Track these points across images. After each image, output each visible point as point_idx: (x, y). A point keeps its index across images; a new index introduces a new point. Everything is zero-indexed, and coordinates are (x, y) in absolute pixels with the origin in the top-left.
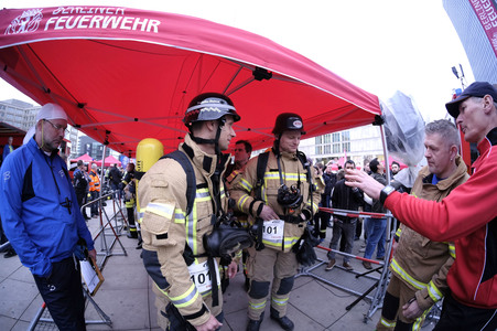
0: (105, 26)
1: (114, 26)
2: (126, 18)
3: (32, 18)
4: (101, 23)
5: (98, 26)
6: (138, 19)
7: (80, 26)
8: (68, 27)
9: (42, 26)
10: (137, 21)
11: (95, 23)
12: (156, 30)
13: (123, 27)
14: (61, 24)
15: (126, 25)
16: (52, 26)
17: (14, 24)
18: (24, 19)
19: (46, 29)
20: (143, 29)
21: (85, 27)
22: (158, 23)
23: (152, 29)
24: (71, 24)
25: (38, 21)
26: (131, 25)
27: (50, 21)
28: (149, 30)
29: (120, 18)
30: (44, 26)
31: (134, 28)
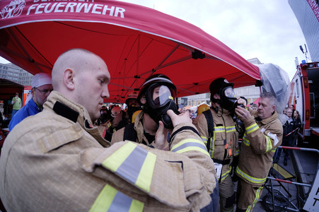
0: (78, 10)
1: (87, 11)
2: (96, 5)
3: (17, 6)
4: (75, 8)
5: (72, 11)
6: (106, 6)
7: (56, 11)
8: (46, 11)
9: (25, 11)
10: (106, 8)
11: (70, 8)
12: (122, 16)
13: (94, 12)
14: (40, 10)
15: (97, 10)
16: (33, 11)
17: (4, 11)
18: (11, 7)
19: (28, 14)
20: (111, 14)
21: (61, 11)
22: (124, 10)
23: (119, 14)
24: (49, 9)
25: (21, 8)
26: (101, 11)
27: (31, 7)
28: (116, 15)
29: (91, 5)
30: (26, 12)
31: (104, 13)
